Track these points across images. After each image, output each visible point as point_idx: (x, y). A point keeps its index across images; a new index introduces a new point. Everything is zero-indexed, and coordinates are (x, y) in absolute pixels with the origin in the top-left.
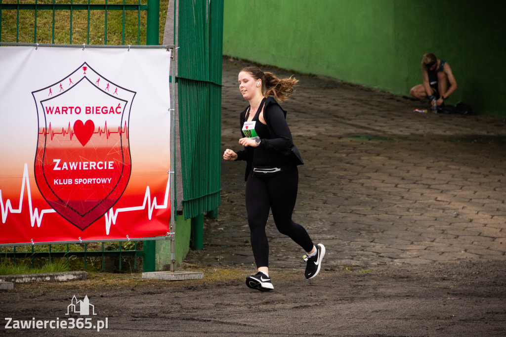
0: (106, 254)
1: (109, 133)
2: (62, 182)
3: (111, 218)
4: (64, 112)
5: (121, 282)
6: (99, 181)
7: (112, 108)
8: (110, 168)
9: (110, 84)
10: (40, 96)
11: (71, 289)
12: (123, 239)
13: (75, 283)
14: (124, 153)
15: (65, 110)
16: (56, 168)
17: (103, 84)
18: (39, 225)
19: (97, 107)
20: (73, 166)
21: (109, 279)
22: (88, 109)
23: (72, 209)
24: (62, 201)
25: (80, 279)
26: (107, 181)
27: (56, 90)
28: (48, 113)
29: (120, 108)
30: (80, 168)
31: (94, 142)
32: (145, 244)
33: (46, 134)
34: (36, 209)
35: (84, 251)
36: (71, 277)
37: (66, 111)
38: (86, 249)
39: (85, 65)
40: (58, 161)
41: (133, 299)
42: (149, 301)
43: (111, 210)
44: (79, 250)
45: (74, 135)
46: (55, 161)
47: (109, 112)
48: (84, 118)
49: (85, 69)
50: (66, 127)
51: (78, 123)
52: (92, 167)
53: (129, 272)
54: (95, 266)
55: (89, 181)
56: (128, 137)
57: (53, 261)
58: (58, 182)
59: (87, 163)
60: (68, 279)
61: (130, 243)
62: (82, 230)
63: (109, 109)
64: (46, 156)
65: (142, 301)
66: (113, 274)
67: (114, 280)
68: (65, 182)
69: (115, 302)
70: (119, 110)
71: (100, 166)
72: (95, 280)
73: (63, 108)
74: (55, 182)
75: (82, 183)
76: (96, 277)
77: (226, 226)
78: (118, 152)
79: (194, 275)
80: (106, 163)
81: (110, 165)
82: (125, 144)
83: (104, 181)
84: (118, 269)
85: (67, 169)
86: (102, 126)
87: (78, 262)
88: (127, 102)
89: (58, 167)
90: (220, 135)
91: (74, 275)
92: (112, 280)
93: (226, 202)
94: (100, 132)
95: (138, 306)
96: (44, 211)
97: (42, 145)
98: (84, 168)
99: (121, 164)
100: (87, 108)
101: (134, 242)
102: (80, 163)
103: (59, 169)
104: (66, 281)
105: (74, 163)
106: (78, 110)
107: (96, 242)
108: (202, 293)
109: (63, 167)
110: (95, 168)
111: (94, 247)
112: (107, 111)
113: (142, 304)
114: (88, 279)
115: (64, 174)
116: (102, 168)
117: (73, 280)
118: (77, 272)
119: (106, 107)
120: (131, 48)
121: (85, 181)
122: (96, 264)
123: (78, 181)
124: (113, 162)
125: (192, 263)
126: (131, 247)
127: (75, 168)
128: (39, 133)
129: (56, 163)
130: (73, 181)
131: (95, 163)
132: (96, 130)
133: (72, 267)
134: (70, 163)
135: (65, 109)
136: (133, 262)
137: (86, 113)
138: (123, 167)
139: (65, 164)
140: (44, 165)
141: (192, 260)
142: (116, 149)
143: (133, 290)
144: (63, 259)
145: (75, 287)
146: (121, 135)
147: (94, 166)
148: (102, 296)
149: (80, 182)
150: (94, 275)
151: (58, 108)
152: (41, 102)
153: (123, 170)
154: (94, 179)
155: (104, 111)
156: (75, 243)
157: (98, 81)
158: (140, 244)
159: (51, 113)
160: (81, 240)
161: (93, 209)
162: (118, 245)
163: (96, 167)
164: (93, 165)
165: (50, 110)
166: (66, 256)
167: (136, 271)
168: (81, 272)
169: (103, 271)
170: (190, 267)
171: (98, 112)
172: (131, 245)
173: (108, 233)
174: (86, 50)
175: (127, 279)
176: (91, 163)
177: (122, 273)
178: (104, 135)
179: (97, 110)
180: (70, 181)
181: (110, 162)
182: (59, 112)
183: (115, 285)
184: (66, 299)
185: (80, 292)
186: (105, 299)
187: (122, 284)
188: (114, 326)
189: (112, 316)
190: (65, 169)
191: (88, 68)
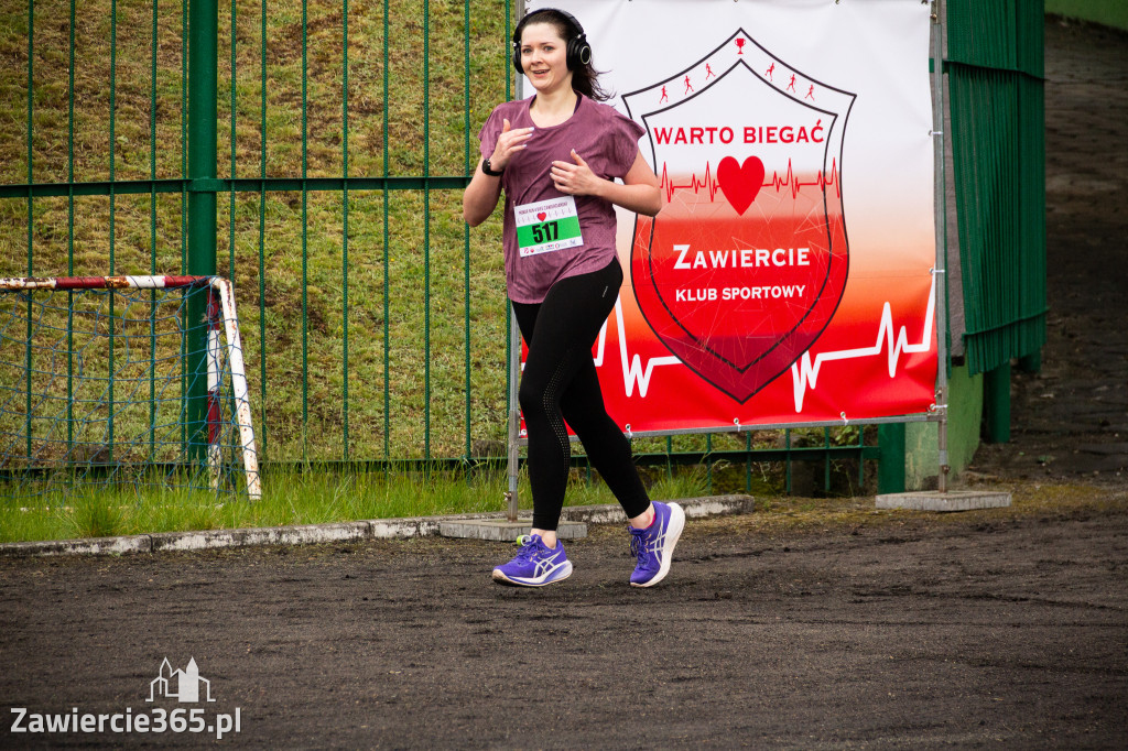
0: (794, 455)
1: (798, 186)
2: (694, 295)
3: (805, 374)
4: (696, 139)
5: (829, 516)
6: (776, 292)
7: (803, 129)
8: (800, 263)
9: (797, 76)
10: (640, 105)
11: (717, 534)
12: (833, 422)
13: (725, 522)
14: (832, 230)
15: (697, 134)
16: (680, 265)
17: (781, 77)
18: (643, 393)
19: (769, 129)
20: (719, 259)
21: (805, 510)
22: (750, 132)
23: (718, 356)
24: (695, 339)
25: (738, 513)
26: (796, 292)
27: (676, 90)
28: (659, 141)
29: (821, 129)
30: (734, 265)
31: (765, 205)
32: (881, 431)
34: (637, 358)
35: (746, 450)
36: (717, 508)
37: (699, 137)
38: (750, 445)
39: (741, 35)
40: (684, 249)
41: (857, 556)
42: (891, 558)
43: (806, 357)
44: (735, 447)
45: (719, 189)
46: (676, 248)
47: (796, 137)
48: (741, 153)
49: (740, 43)
50: (700, 172)
51: (728, 164)
52: (762, 262)
53: (847, 495)
54: (770, 482)
55: (756, 292)
56: (840, 195)
57: (675, 474)
58: (685, 295)
59: (750, 252)
60: (710, 514)
61: (849, 430)
62: (742, 402)
63: (796, 133)
64: (656, 237)
65: (877, 558)
66: (810, 500)
67: (814, 512)
68: (701, 296)
69: (817, 562)
71: (780, 258)
72: (771, 513)
73: (693, 130)
74: (679, 295)
75: (738, 297)
76: (773, 506)
77: (1059, 390)
78: (820, 228)
79: (991, 499)
80: (791, 251)
81: (800, 257)
82: (834, 211)
83: (788, 292)
84: (823, 488)
85: (705, 266)
86: (782, 171)
87: (734, 475)
88: (836, 116)
89: (685, 261)
90: (1043, 188)
91: (724, 503)
92: (810, 512)
93: (1058, 336)
94: (778, 182)
95: (867, 569)
96: (654, 362)
98: (744, 265)
99: (826, 255)
100: (746, 129)
101: (858, 427)
102: (734, 253)
103: (688, 266)
104: (704, 518)
105: (719, 253)
106: (726, 135)
107: (774, 429)
108: (1009, 537)
109: (697, 263)
110: (767, 264)
111: (769, 440)
112: (792, 136)
113: (876, 567)
114: (755, 511)
115: (697, 279)
116: (783, 263)
117: (722, 515)
118: (731, 498)
119: (791, 129)
121: (745, 293)
122: (773, 478)
123: (730, 294)
124: (807, 250)
125: (985, 472)
126: (851, 438)
127: (723, 265)
129: (679, 252)
130: (720, 294)
131: (767, 252)
132: (768, 178)
133: (720, 486)
134: (711, 253)
135: (698, 132)
136: (855, 473)
137: (746, 141)
138: (830, 259)
139: (700, 254)
140: (653, 257)
141: (986, 466)
142: (814, 220)
143: (855, 534)
144: (698, 468)
145: (725, 531)
146: (824, 189)
147: (765, 259)
148: (787, 550)
149: (734, 294)
150: (768, 503)
151: (681, 130)
152: (643, 117)
153: (831, 268)
154: (766, 289)
155: (785, 137)
156: (723, 432)
157: (771, 71)
158: (871, 432)
159: (667, 141)
160: (738, 425)
161: (764, 356)
162: (823, 434)
163: (770, 260)
164: (763, 257)
165: (663, 136)
166: (705, 461)
167: (863, 492)
168: (740, 497)
169: (789, 494)
170: (982, 480)
171: (771, 138)
172: (852, 434)
173: (799, 408)
174: (743, 1)
175: (842, 511)
176: (758, 252)
177: (832, 496)
178: (786, 190)
179: (769, 135)
180: (712, 294)
181: (800, 251)
182: (684, 139)
183: (817, 525)
184: (706, 559)
185: (737, 541)
186: (794, 556)
187: (832, 522)
188: (814, 615)
189: (809, 594)
190: (700, 267)
191: (747, 42)
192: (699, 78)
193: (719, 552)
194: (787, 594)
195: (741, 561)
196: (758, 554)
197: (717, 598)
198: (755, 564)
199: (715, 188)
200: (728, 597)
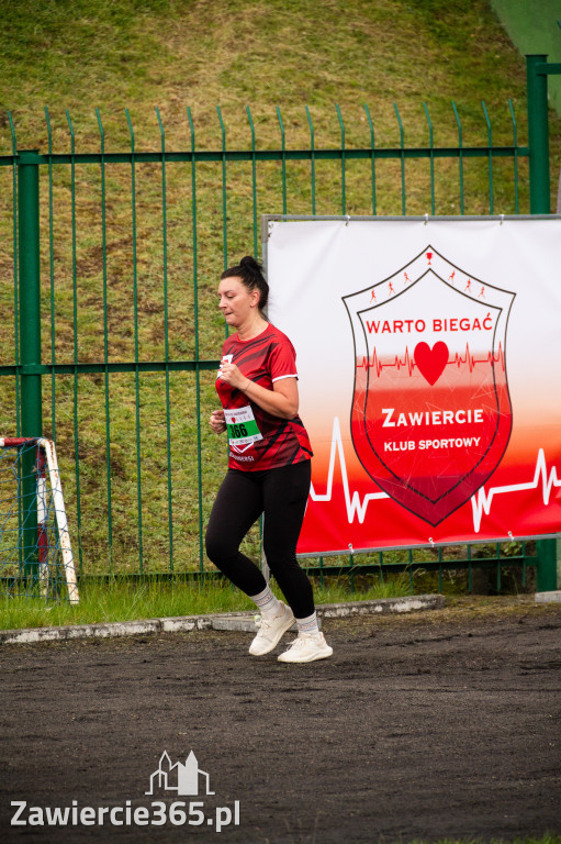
0: (474, 564)
1: (473, 363)
2: (398, 446)
3: (481, 503)
4: (397, 329)
5: (501, 610)
6: (459, 443)
7: (476, 320)
8: (476, 421)
9: (472, 280)
10: (356, 304)
11: (418, 625)
12: (502, 539)
13: (424, 615)
14: (499, 395)
15: (398, 325)
16: (387, 424)
17: (460, 281)
18: (361, 520)
19: (451, 320)
20: (416, 419)
21: (482, 605)
22: (437, 323)
23: (416, 491)
24: (399, 479)
25: (433, 608)
26: (474, 442)
27: (383, 293)
28: (370, 331)
29: (490, 319)
30: (427, 423)
31: (450, 378)
32: (538, 545)
33: (368, 367)
34: (356, 494)
35: (438, 561)
36: (418, 605)
37: (400, 327)
38: (441, 558)
39: (429, 250)
40: (390, 412)
41: (521, 639)
42: (547, 640)
43: (482, 491)
44: (430, 559)
45: (416, 367)
46: (384, 411)
47: (471, 326)
48: (431, 339)
49: (429, 256)
50: (401, 354)
51: (422, 347)
52: (448, 421)
53: (513, 593)
54: (457, 583)
55: (444, 443)
56: (505, 369)
57: (386, 580)
58: (392, 446)
59: (439, 413)
60: (412, 609)
61: (514, 544)
62: (435, 525)
63: (471, 323)
64: (369, 403)
65: (537, 640)
66: (487, 598)
67: (490, 607)
68: (403, 447)
69: (493, 645)
70: (488, 324)
71: (461, 417)
72: (457, 608)
73: (395, 322)
74: (387, 446)
75: (431, 447)
76: (459, 603)
78: (490, 394)
80: (469, 412)
81: (476, 416)
82: (500, 381)
83: (468, 442)
84: (496, 587)
85: (406, 424)
86: (461, 351)
87: (429, 580)
88: (501, 309)
89: (391, 421)
91: (423, 601)
92: (486, 607)
94: (459, 361)
95: (530, 649)
96: (369, 497)
97: (362, 386)
98: (434, 423)
99: (495, 414)
100: (434, 321)
101: (521, 542)
102: (427, 414)
103: (393, 424)
104: (409, 613)
105: (416, 414)
106: (420, 326)
107: (458, 545)
109: (399, 422)
110: (452, 422)
111: (455, 553)
112: (468, 325)
113: (537, 647)
114: (446, 606)
115: (400, 434)
116: (464, 421)
117: (422, 609)
118: (428, 597)
119: (467, 320)
120: (505, 219)
121: (436, 444)
122: (458, 581)
123: (425, 445)
124: (481, 411)
126: (516, 551)
127: (419, 424)
128: (356, 366)
129: (386, 414)
130: (417, 445)
131: (451, 413)
132: (451, 357)
133: (419, 588)
134: (410, 415)
135: (399, 324)
136: (519, 576)
137: (435, 330)
138: (498, 417)
139: (402, 416)
140: (367, 418)
142: (486, 388)
143: (520, 622)
144: (403, 575)
145: (424, 622)
146: (492, 364)
147: (450, 419)
148: (470, 635)
149: (428, 445)
150: (455, 600)
151: (386, 322)
152: (358, 313)
153: (499, 425)
154: (452, 440)
155: (463, 326)
156: (422, 548)
157: (452, 276)
158: (530, 546)
159: (376, 330)
160: (432, 543)
161: (450, 490)
162: (495, 548)
163: (454, 419)
164: (448, 416)
165: (373, 327)
166: (408, 570)
167: (525, 591)
168: (434, 596)
169: (470, 593)
171: (453, 327)
172: (516, 547)
173: (477, 529)
174: (430, 224)
175: (510, 605)
176: (445, 413)
177: (502, 594)
178: (465, 367)
179: (452, 325)
180: (411, 445)
181: (476, 411)
182: (389, 329)
183: (492, 616)
184: (411, 643)
185: (433, 629)
186: (476, 639)
187: (504, 613)
188: (493, 685)
189: (488, 669)
190: (402, 425)
191: (435, 255)
192: (399, 283)
193: (420, 638)
194: (472, 669)
195: (436, 644)
196: (449, 639)
197: (419, 672)
198: (448, 647)
199: (413, 365)
200: (428, 672)
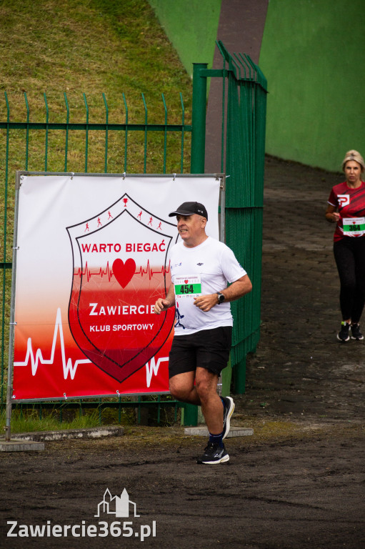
0: (142, 405)
1: (152, 274)
2: (99, 328)
3: (152, 368)
4: (102, 250)
5: (162, 439)
6: (139, 327)
7: (155, 245)
8: (152, 313)
9: (153, 217)
10: (75, 232)
11: (109, 450)
12: (165, 392)
15: (103, 247)
16: (92, 313)
17: (145, 218)
18: (72, 378)
19: (138, 245)
20: (112, 311)
21: (149, 435)
22: (129, 246)
23: (109, 359)
24: (99, 351)
25: (116, 435)
26: (149, 327)
27: (93, 225)
28: (84, 250)
29: (164, 244)
30: (119, 313)
31: (135, 283)
33: (81, 275)
34: (70, 360)
36: (106, 433)
37: (104, 249)
39: (126, 197)
40: (95, 305)
41: (182, 467)
43: (153, 360)
45: (113, 275)
46: (91, 305)
48: (124, 257)
49: (125, 201)
50: (104, 267)
52: (133, 312)
55: (129, 327)
58: (95, 328)
59: (127, 307)
60: (103, 436)
62: (121, 382)
63: (152, 246)
64: (82, 300)
65: (193, 469)
66: (150, 428)
68: (102, 329)
70: (163, 247)
71: (142, 310)
72: (132, 437)
73: (101, 245)
74: (92, 329)
75: (121, 329)
76: (132, 432)
77: (267, 364)
78: (162, 294)
79: (243, 432)
80: (147, 306)
81: (152, 309)
83: (145, 327)
85: (105, 314)
86: (144, 265)
88: (172, 237)
89: (95, 311)
91: (109, 431)
92: (152, 436)
93: (264, 333)
94: (142, 272)
96: (78, 362)
97: (77, 288)
98: (124, 313)
100: (127, 245)
102: (119, 307)
103: (96, 314)
104: (100, 439)
105: (112, 307)
106: (117, 248)
109: (101, 312)
110: (135, 313)
112: (150, 248)
113: (194, 475)
114: (124, 435)
115: (100, 320)
116: (143, 312)
117: (109, 437)
118: (112, 427)
119: (149, 244)
120: (176, 177)
121: (124, 328)
123: (116, 328)
127: (114, 313)
128: (73, 274)
129: (92, 307)
130: (111, 328)
131: (135, 307)
132: (137, 269)
134: (108, 307)
137: (127, 251)
138: (166, 311)
139: (103, 308)
140: (79, 309)
142: (159, 291)
143: (178, 452)
144: (96, 410)
146: (164, 275)
148: (146, 462)
149: (118, 328)
150: (130, 429)
151: (95, 245)
152: (77, 238)
153: (166, 316)
154: (135, 325)
155: (146, 248)
156: (111, 396)
157: (140, 215)
159: (88, 251)
160: (118, 393)
161: (132, 359)
163: (137, 311)
164: (133, 309)
165: (86, 248)
166: (100, 407)
168: (117, 427)
169: (139, 425)
171: (139, 249)
173: (148, 385)
174: (127, 179)
175: (168, 436)
176: (131, 307)
177: (161, 426)
178: (146, 276)
179: (138, 247)
180: (108, 328)
181: (152, 306)
182: (96, 250)
183: (157, 445)
185: (120, 455)
186: (151, 466)
187: (165, 443)
188: (172, 509)
189: (164, 493)
190: (102, 314)
191: (129, 200)
192: (105, 219)
193: (113, 462)
195: (125, 468)
196: (133, 464)
198: (133, 472)
199: (111, 274)
